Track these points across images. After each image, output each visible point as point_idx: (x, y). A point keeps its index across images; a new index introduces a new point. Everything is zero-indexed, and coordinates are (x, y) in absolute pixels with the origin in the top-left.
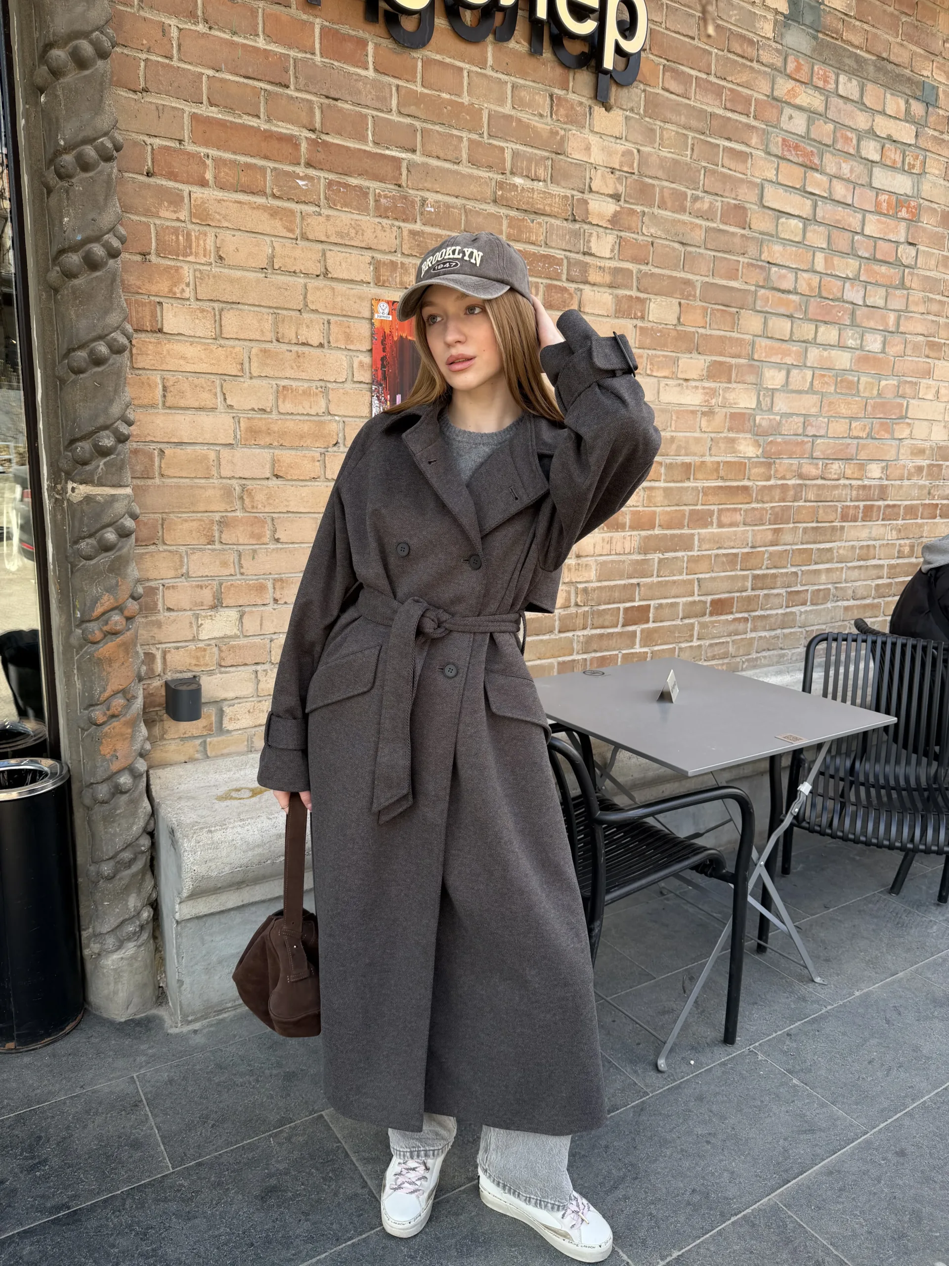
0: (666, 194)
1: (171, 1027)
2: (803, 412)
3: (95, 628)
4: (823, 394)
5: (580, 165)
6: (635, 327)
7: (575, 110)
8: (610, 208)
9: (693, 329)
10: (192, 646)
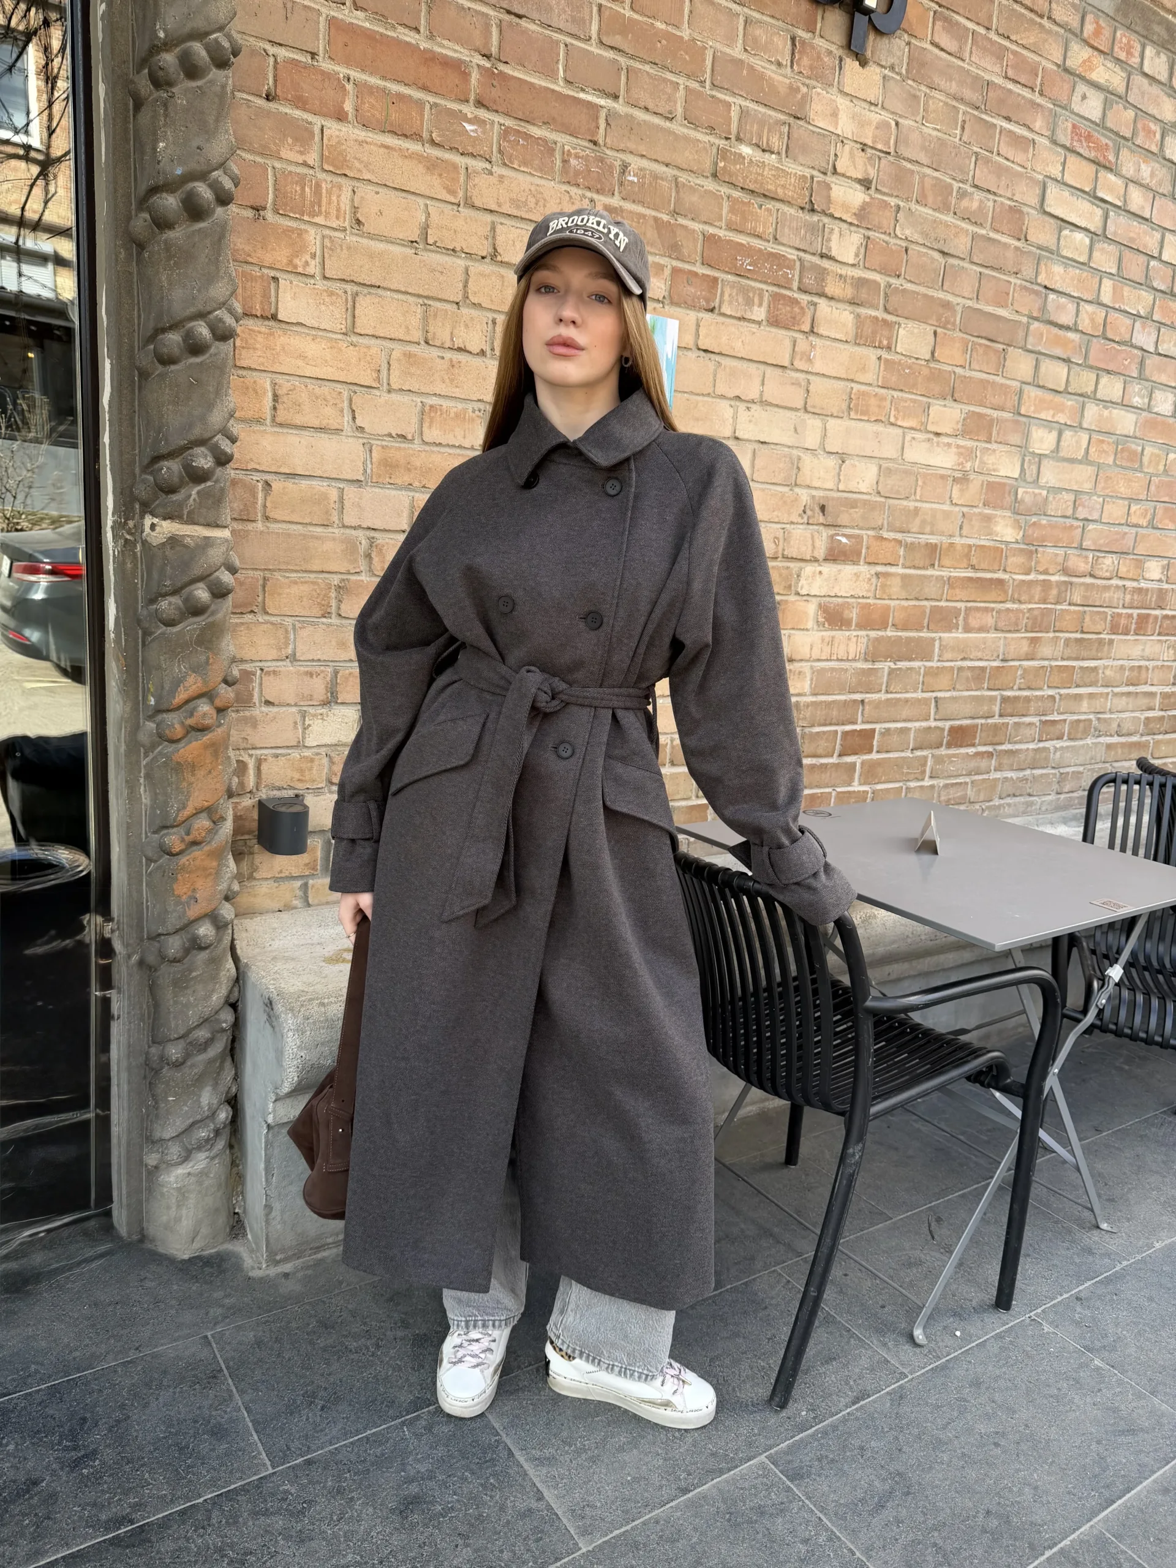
0: (928, 182)
1: (253, 1268)
2: (1075, 488)
3: (175, 721)
4: (1099, 466)
5: (824, 135)
6: (879, 358)
7: (822, 60)
8: (857, 197)
9: (949, 368)
10: (295, 754)
